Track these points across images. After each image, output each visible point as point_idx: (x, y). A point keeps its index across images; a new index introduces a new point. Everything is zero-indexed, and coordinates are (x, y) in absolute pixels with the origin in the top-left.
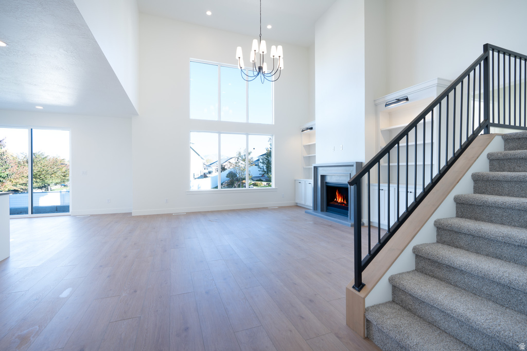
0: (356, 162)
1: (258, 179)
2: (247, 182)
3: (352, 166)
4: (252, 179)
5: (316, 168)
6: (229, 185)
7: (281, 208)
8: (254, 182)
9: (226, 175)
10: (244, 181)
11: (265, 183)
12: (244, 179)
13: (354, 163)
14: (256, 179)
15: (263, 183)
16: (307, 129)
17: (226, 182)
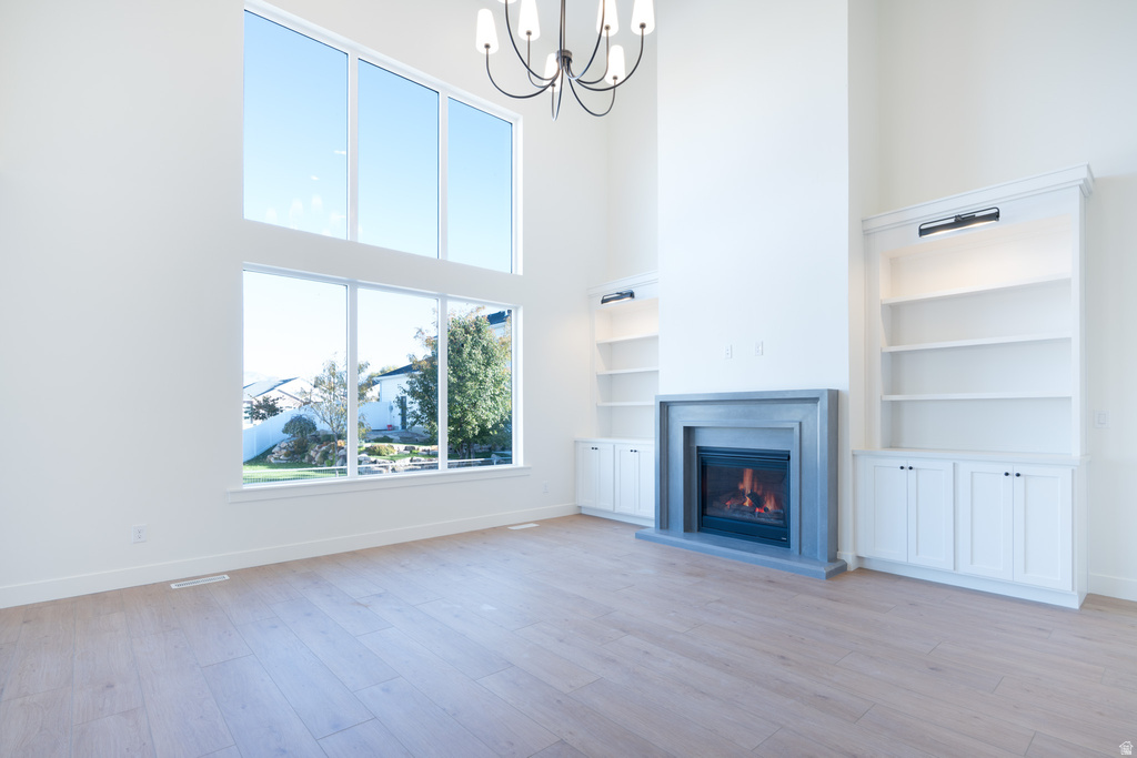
0: (829, 390)
1: (381, 436)
2: (352, 445)
3: (815, 400)
4: (365, 438)
5: (665, 407)
6: (294, 453)
7: (547, 525)
8: (369, 445)
9: (283, 427)
10: (340, 443)
11: (402, 447)
12: (341, 436)
13: (821, 391)
14: (375, 437)
15: (396, 446)
16: (621, 296)
17: (284, 445)
